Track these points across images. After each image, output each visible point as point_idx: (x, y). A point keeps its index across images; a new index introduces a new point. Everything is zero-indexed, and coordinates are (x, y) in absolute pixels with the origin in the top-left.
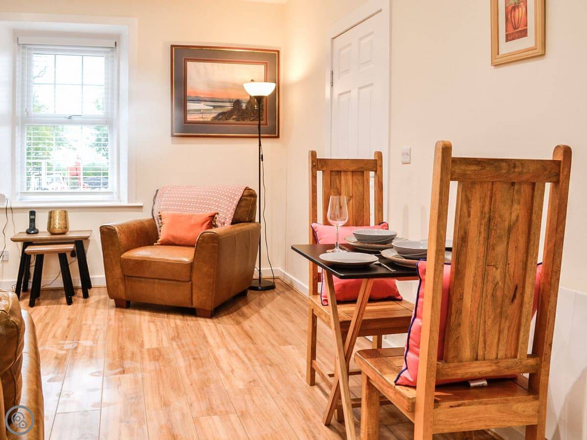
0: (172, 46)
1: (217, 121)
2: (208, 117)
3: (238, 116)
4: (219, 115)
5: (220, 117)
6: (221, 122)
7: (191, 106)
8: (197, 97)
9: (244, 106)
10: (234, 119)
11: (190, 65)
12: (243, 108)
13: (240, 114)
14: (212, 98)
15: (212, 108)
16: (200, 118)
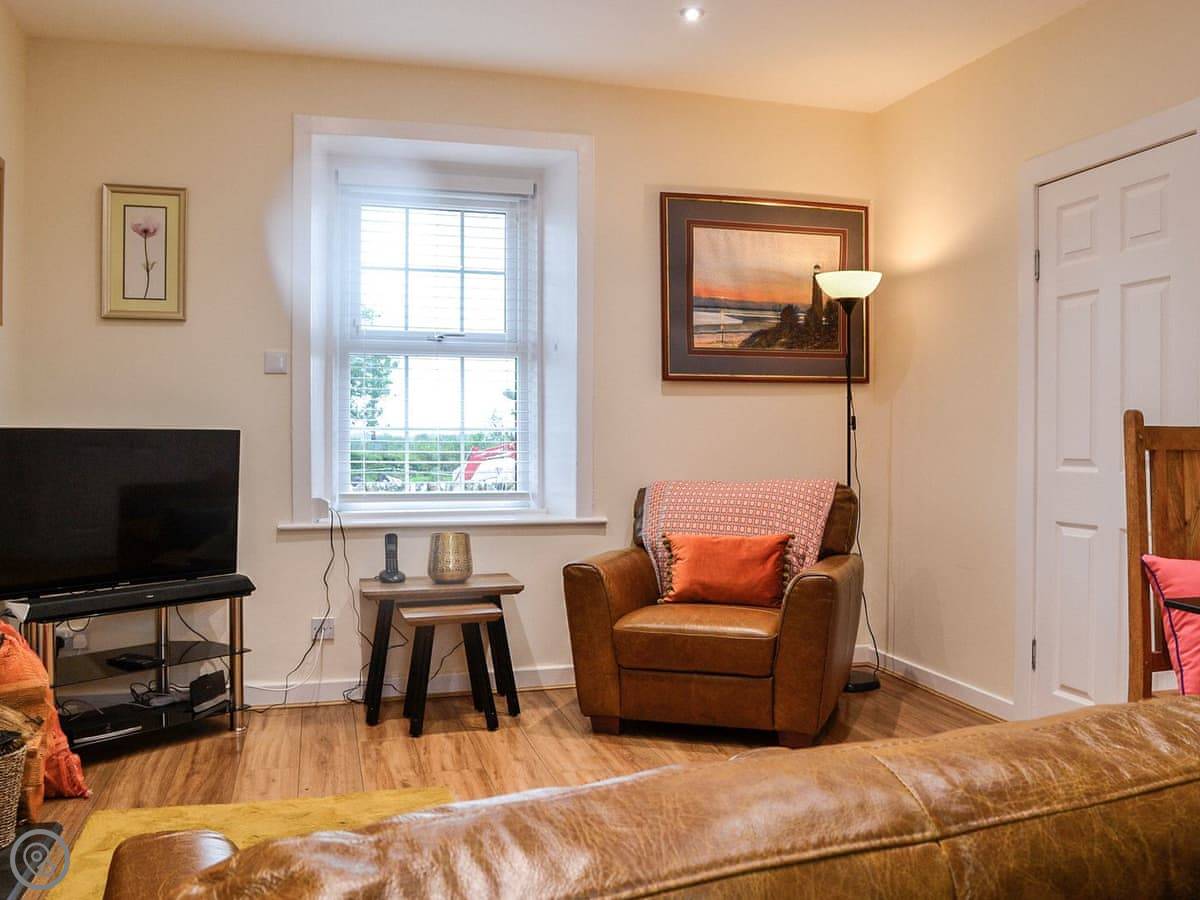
0: (663, 196)
1: (750, 350)
2: (734, 339)
3: (792, 338)
4: (755, 335)
5: (757, 340)
6: (759, 350)
7: (701, 318)
8: (714, 299)
9: (802, 317)
10: (782, 345)
11: (701, 235)
12: (801, 322)
13: (794, 334)
14: (742, 302)
15: (741, 322)
16: (717, 342)
